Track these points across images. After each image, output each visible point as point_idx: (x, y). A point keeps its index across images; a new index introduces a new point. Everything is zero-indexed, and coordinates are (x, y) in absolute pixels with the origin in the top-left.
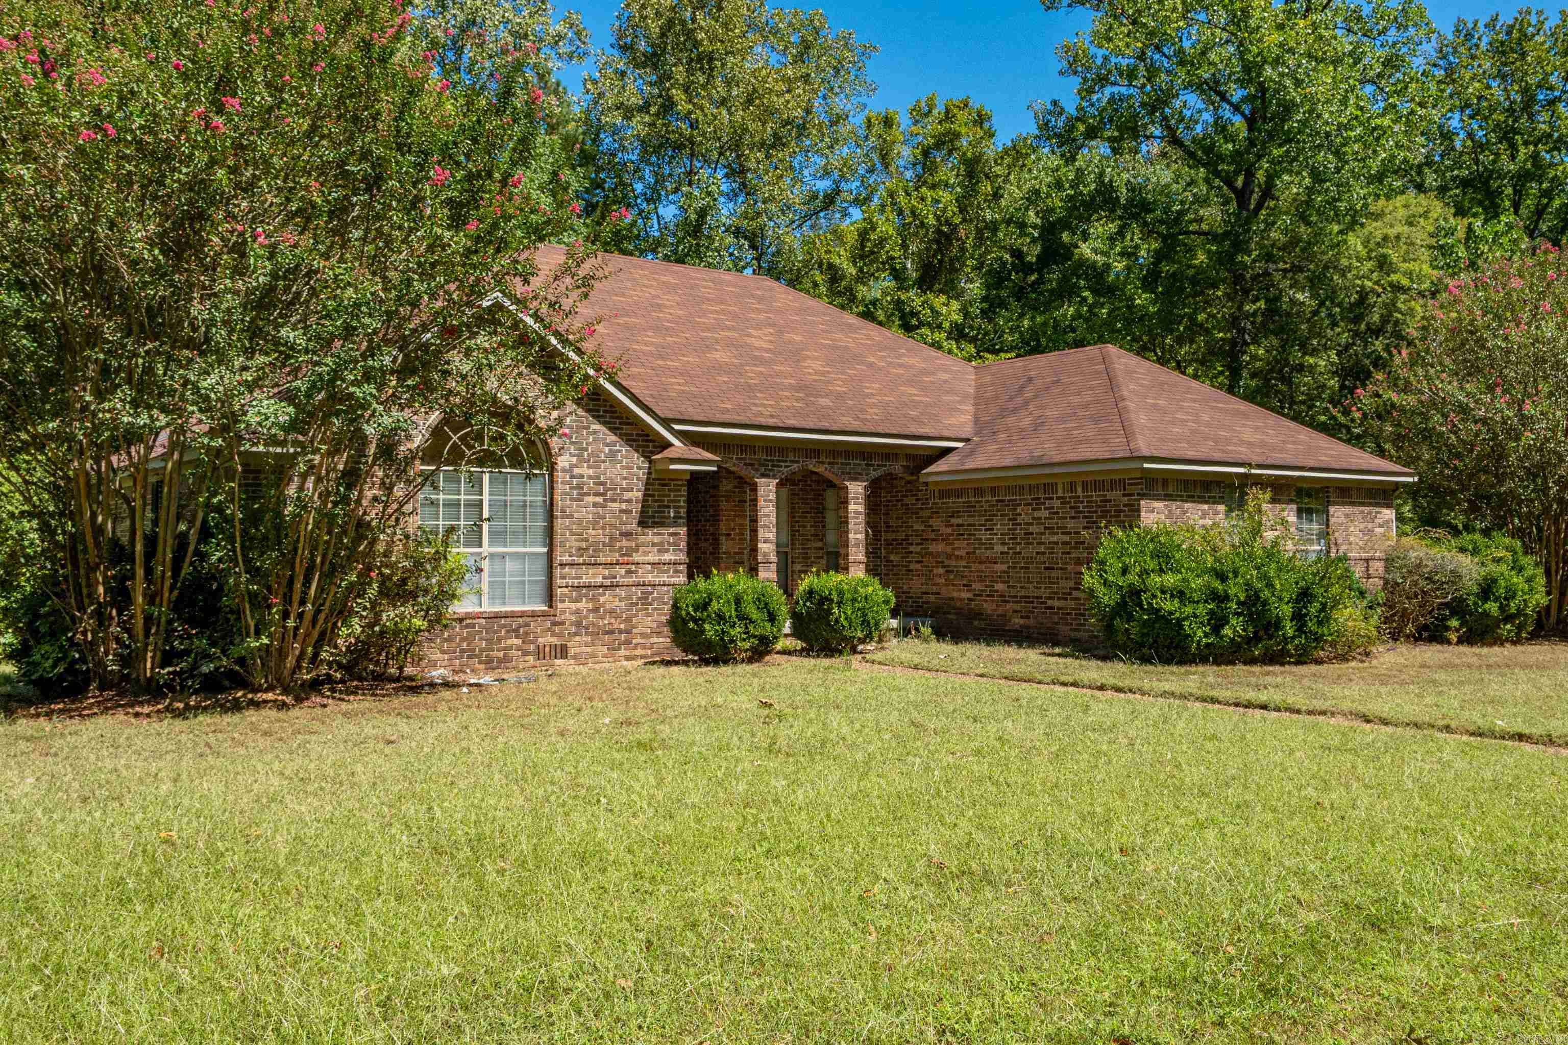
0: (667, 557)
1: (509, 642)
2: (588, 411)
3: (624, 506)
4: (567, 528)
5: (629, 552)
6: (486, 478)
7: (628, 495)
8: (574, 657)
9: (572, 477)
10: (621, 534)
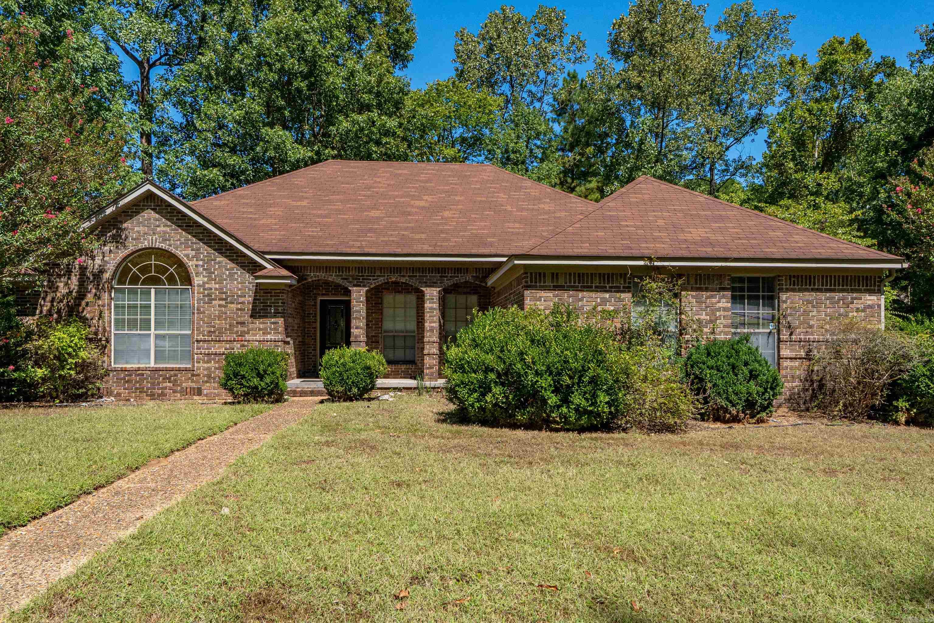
0: (269, 337)
1: (165, 385)
2: (214, 250)
3: (239, 306)
4: (201, 319)
5: (243, 334)
6: (153, 291)
7: (241, 300)
8: (206, 395)
9: (204, 289)
10: (237, 323)
